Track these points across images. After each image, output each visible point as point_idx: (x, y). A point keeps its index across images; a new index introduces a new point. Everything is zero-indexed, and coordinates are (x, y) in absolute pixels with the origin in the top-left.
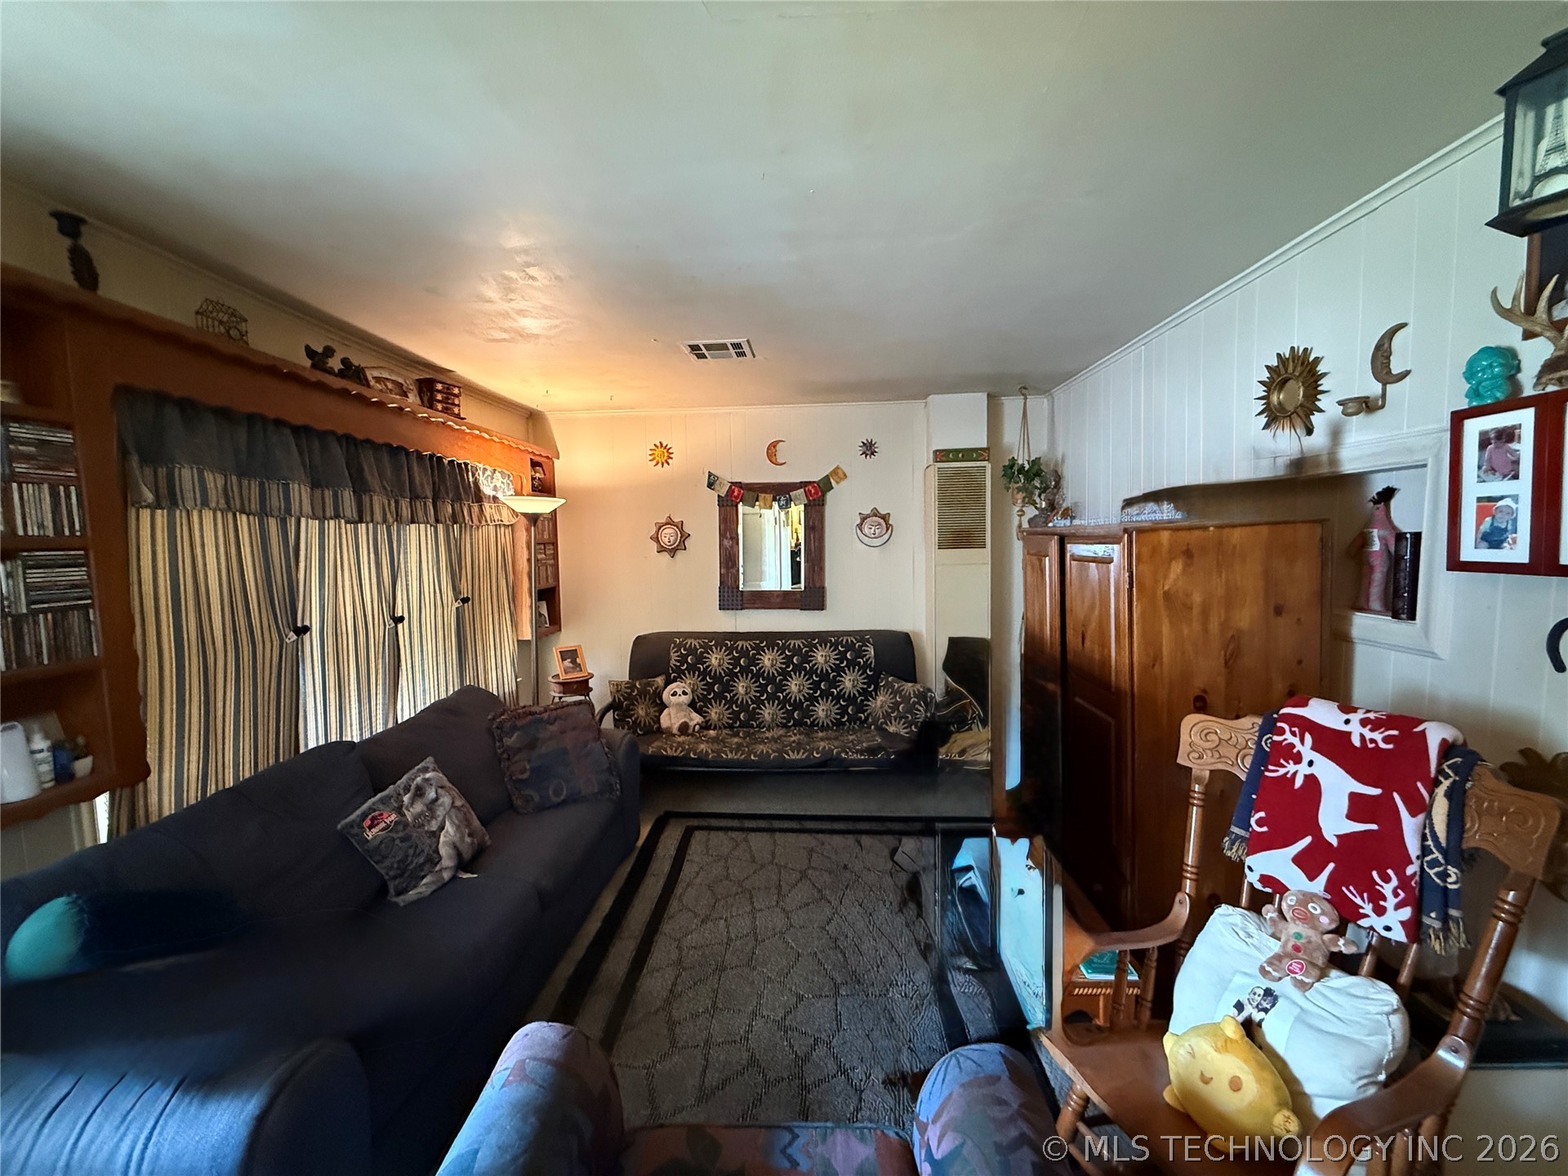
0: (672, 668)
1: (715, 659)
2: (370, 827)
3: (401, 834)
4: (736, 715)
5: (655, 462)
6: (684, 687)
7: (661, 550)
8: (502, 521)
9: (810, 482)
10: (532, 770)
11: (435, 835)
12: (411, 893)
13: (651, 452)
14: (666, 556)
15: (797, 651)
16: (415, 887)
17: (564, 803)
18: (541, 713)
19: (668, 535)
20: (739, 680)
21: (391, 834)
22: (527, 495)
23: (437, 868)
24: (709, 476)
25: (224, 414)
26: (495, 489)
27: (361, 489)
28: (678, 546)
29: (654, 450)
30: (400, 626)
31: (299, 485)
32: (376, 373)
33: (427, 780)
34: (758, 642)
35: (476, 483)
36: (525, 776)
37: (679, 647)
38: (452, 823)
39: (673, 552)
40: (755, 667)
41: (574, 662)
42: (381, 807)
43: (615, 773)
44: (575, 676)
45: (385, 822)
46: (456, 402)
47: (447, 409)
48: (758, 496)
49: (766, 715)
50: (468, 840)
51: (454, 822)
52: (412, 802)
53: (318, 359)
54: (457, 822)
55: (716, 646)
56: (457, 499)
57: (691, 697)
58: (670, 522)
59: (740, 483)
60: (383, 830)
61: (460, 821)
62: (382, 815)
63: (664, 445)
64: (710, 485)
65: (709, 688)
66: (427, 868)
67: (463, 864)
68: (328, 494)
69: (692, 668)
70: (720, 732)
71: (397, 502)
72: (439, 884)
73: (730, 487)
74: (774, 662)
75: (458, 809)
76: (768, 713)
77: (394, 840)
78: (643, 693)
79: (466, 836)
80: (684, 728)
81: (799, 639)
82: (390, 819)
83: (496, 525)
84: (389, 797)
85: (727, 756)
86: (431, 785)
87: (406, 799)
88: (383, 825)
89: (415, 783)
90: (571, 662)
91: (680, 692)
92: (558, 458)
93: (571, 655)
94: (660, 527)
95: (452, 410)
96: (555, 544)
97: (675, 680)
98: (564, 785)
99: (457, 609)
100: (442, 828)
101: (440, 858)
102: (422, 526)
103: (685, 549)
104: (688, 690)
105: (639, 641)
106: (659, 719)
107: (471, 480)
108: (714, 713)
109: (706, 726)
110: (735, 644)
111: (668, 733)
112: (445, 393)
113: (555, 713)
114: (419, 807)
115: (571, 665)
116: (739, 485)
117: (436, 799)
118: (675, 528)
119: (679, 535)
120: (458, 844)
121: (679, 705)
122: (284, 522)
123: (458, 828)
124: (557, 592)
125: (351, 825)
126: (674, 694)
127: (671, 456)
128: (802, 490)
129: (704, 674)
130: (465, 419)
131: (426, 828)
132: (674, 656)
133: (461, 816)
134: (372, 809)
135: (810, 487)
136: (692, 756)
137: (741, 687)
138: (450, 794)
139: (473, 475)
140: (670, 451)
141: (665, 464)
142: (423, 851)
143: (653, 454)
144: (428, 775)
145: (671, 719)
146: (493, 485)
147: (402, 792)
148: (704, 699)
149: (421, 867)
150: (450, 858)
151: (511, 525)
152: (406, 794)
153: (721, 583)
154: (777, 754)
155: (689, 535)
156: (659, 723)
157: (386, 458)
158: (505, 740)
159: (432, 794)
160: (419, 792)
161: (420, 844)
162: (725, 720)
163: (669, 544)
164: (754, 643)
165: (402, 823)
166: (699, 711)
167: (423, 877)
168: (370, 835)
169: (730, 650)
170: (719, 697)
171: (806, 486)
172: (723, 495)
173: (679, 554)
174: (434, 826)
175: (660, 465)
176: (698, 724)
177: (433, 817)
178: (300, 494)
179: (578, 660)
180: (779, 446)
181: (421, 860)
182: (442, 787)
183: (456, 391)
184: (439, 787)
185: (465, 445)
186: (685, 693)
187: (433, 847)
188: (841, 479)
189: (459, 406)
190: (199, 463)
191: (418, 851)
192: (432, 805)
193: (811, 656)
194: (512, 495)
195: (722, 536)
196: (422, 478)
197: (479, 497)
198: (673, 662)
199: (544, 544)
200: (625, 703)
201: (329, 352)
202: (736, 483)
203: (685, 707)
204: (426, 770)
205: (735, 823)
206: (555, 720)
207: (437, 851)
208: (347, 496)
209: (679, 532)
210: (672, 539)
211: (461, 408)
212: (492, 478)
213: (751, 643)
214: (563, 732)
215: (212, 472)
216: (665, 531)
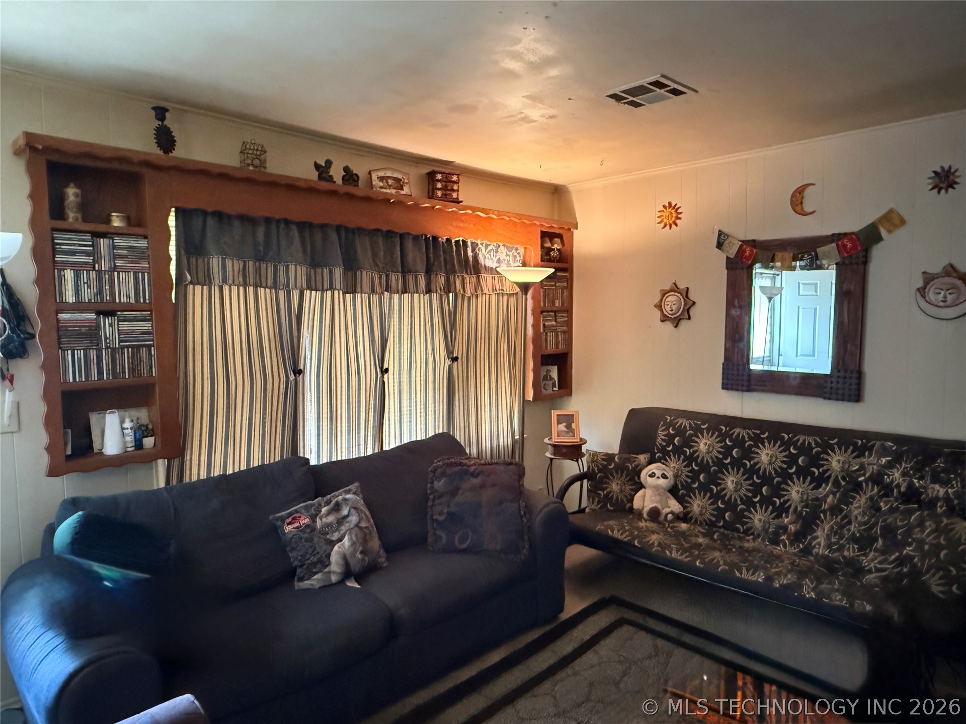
0: (658, 448)
1: (704, 445)
2: (289, 524)
3: (306, 535)
4: (720, 513)
5: (663, 224)
6: (664, 470)
7: (665, 318)
8: (503, 290)
9: (846, 234)
10: (449, 514)
11: (332, 543)
12: (306, 582)
13: (659, 214)
14: (669, 326)
15: (804, 450)
16: (309, 579)
17: (464, 551)
18: (469, 466)
19: (672, 302)
20: (729, 473)
21: (300, 533)
22: (535, 266)
23: (326, 570)
24: (719, 235)
25: (246, 219)
26: (499, 261)
27: (351, 266)
28: (680, 315)
29: (663, 211)
30: (386, 376)
31: (296, 265)
32: (381, 174)
33: (345, 500)
34: (758, 432)
35: (475, 257)
36: (441, 518)
37: (668, 425)
38: (351, 539)
39: (677, 322)
40: (750, 462)
41: (569, 427)
42: (303, 511)
43: (526, 538)
44: (567, 440)
45: (300, 523)
46: (455, 187)
47: (446, 195)
48: (774, 255)
49: (756, 522)
50: (359, 556)
51: (352, 539)
52: (329, 513)
53: (323, 170)
54: (354, 538)
55: (708, 430)
56: (450, 272)
57: (672, 482)
58: (675, 289)
59: (754, 241)
60: (297, 528)
61: (357, 538)
62: (300, 517)
63: (673, 205)
64: (720, 245)
65: (695, 476)
66: (319, 566)
67: (347, 573)
68: (326, 271)
69: (678, 451)
70: (693, 527)
71: (387, 276)
72: (327, 583)
73: (741, 247)
74: (774, 459)
75: (361, 528)
76: (758, 518)
77: (301, 538)
78: (621, 468)
79: (358, 552)
80: (654, 514)
81: (812, 436)
82: (303, 522)
83: (498, 294)
84: (312, 505)
85: (671, 554)
86: (347, 504)
87: (324, 510)
88: (296, 525)
89: (336, 499)
90: (566, 427)
91: (658, 473)
92: (576, 228)
93: (569, 420)
94: (664, 294)
95: (451, 195)
96: (569, 311)
97: (659, 461)
98: (471, 534)
99: (449, 365)
100: (340, 540)
101: (329, 564)
102: (416, 295)
103: (689, 318)
104: (670, 474)
105: (633, 413)
106: (632, 499)
107: (470, 254)
108: (697, 505)
109: (684, 517)
110: (730, 430)
111: (639, 515)
112: (445, 182)
113: (481, 467)
114: (331, 519)
115: (565, 429)
116: (753, 243)
117: (347, 516)
118: (679, 295)
119: (683, 303)
120: (348, 556)
121: (656, 488)
122: (289, 293)
123: (353, 544)
124: (569, 359)
125: (277, 519)
126: (652, 475)
127: (679, 216)
128: (834, 245)
129: (690, 459)
130: (462, 202)
131: (328, 537)
132: (661, 435)
133: (361, 535)
134: (296, 511)
135: (845, 241)
136: (636, 544)
137: (730, 482)
138: (359, 515)
139: (473, 250)
140: (679, 211)
141: (673, 226)
142: (318, 553)
143: (662, 216)
144: (348, 496)
145: (644, 501)
146: (497, 258)
147: (323, 505)
148: (688, 487)
149: (314, 564)
150: (338, 564)
151: (516, 293)
152: (324, 507)
153: (726, 358)
154: (727, 568)
155: (694, 303)
156: (632, 503)
157: (380, 241)
158: (435, 482)
159: (345, 512)
160: (337, 507)
161: (317, 548)
162: (707, 515)
163: (671, 313)
164: (753, 433)
165: (311, 528)
166: (680, 500)
167: (316, 573)
168: (288, 529)
169: (722, 437)
170: (704, 488)
171: (839, 240)
172: (732, 257)
173: (684, 324)
174: (335, 536)
175: (668, 227)
176: (672, 512)
177: (338, 530)
178: (298, 273)
179: (573, 426)
180: (808, 192)
181: (315, 560)
182: (355, 508)
183: (455, 178)
184: (353, 507)
185: (461, 225)
186: (664, 477)
187: (328, 552)
188: (896, 227)
189: (458, 191)
190: (224, 254)
191: (315, 552)
192: (341, 521)
193: (823, 459)
194: (519, 266)
195: (730, 304)
196: (416, 257)
197: (476, 268)
198: (659, 440)
199: (555, 312)
200: (599, 475)
201: (329, 163)
202: (748, 241)
203: (661, 491)
204: (348, 492)
205: (672, 632)
206: (479, 474)
207: (329, 556)
208: (338, 273)
209: (682, 300)
210: (674, 307)
211: (460, 193)
212: (497, 252)
213: (750, 432)
214: (482, 486)
215: (233, 259)
216: (667, 300)
